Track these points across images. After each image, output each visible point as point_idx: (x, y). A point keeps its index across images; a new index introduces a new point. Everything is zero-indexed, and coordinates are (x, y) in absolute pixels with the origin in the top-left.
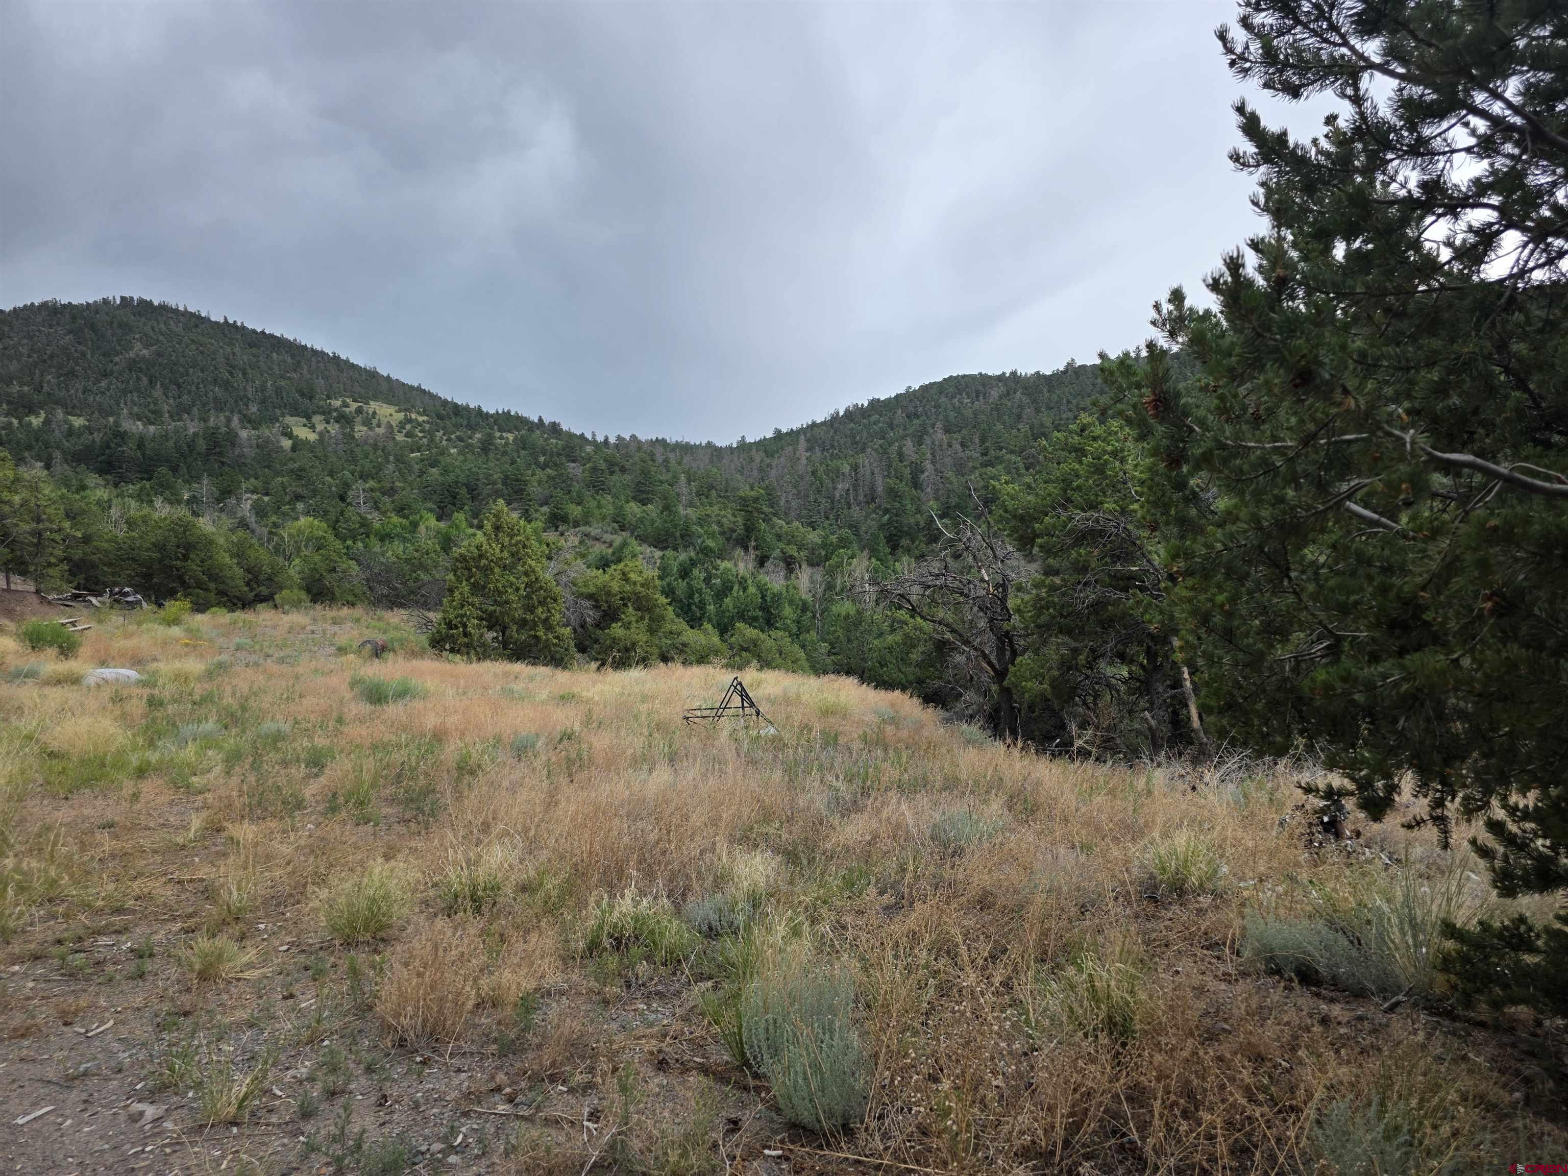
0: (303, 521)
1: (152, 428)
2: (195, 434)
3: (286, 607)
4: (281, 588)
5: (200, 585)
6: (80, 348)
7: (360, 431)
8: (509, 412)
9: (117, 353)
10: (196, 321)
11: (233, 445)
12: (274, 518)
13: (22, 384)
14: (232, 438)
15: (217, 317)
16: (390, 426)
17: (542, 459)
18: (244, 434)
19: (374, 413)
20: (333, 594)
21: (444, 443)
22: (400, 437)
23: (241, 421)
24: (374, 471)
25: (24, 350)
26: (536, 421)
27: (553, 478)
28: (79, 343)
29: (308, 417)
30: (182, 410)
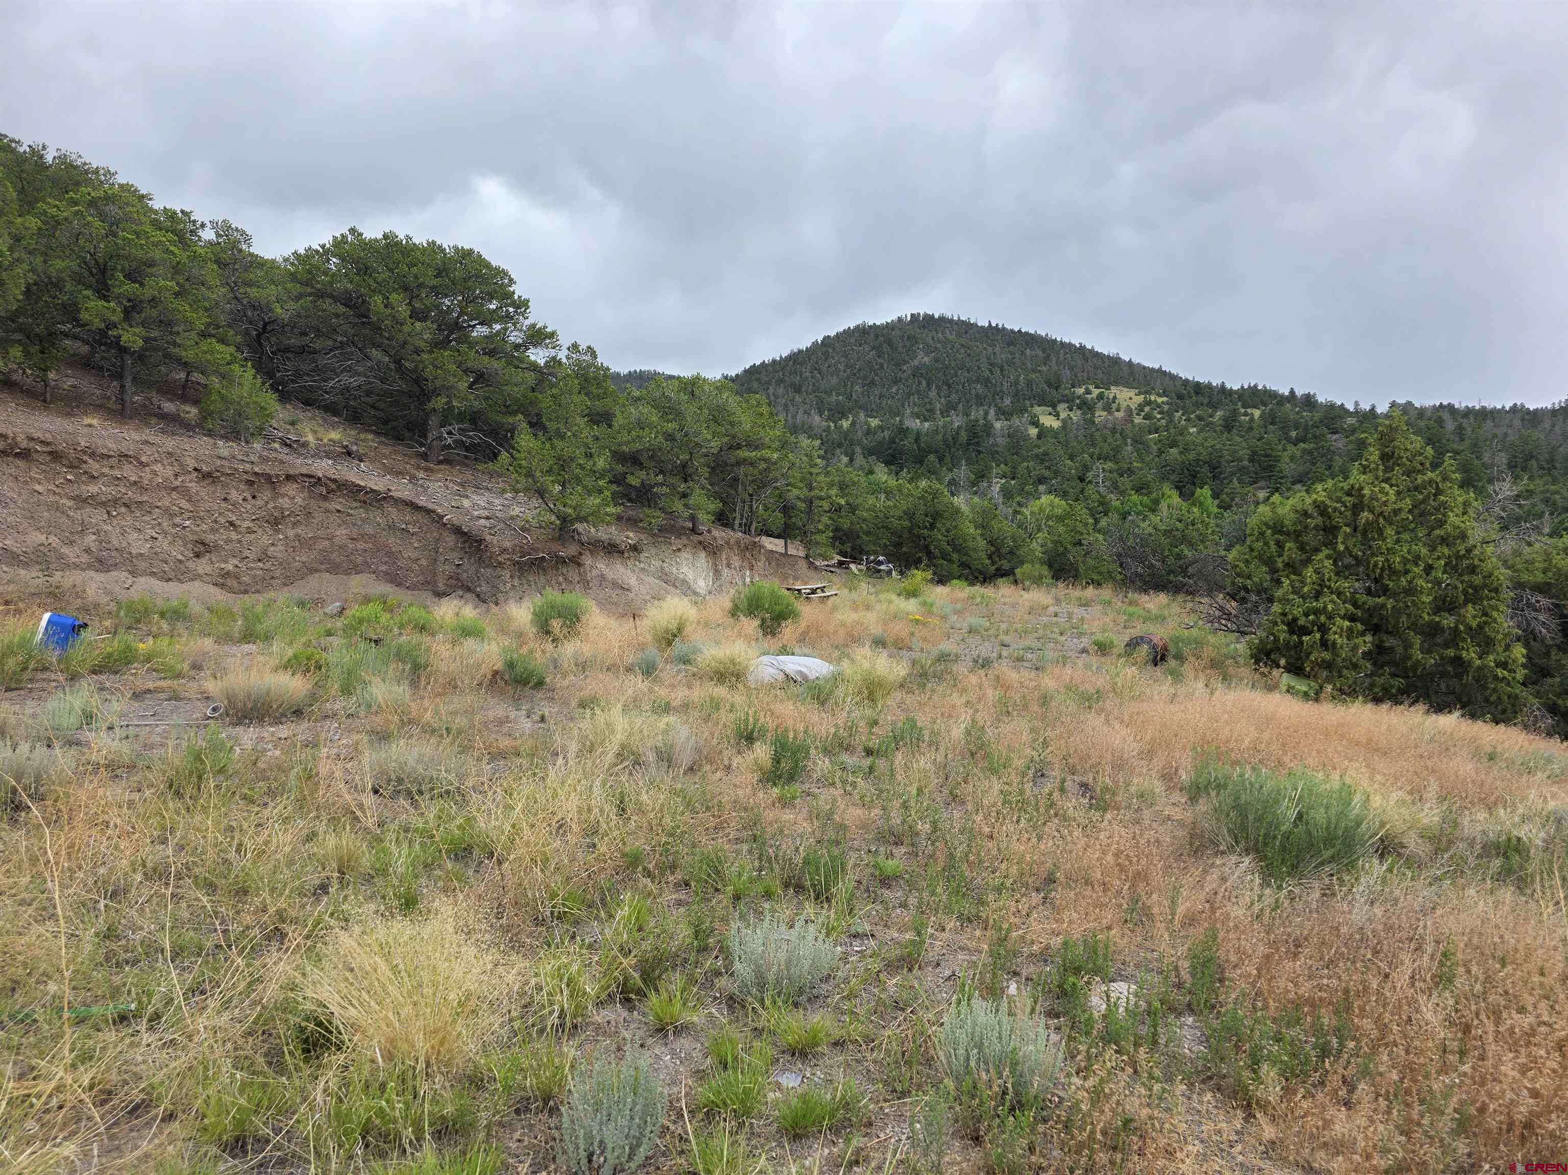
0: (1045, 499)
1: (927, 425)
2: (959, 427)
3: (1027, 583)
4: (1022, 563)
5: (945, 556)
6: (880, 360)
7: (1100, 415)
8: (1256, 386)
9: (905, 363)
10: (966, 327)
11: (988, 435)
12: (1019, 499)
13: (838, 395)
14: (988, 427)
15: (983, 323)
16: (1129, 409)
17: (1293, 434)
18: (998, 425)
19: (1115, 398)
20: (1077, 570)
21: (1183, 422)
22: (1138, 420)
23: (997, 414)
24: (1112, 453)
25: (841, 367)
26: (1287, 394)
27: (1310, 453)
28: (879, 357)
29: (1054, 406)
30: (950, 407)
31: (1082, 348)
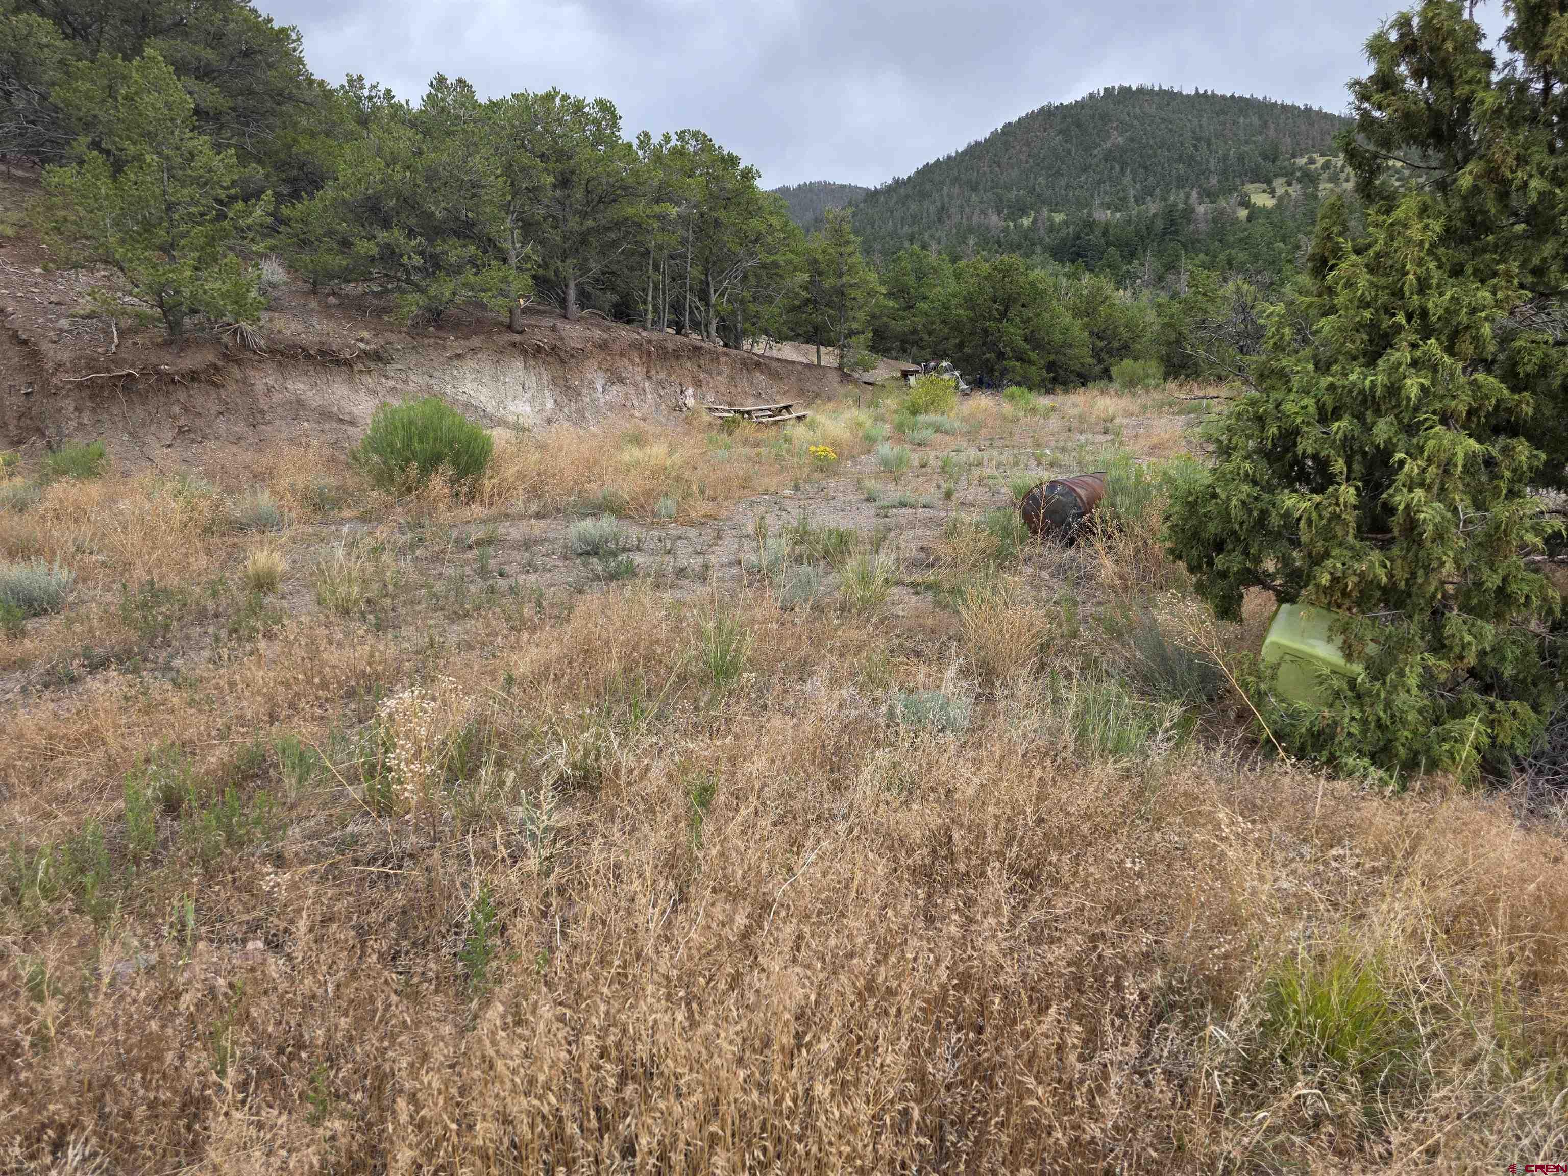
1: (1118, 215)
2: (1155, 215)
6: (1067, 146)
9: (1097, 145)
10: (1168, 97)
11: (1189, 221)
13: (1019, 189)
14: (1188, 213)
15: (1188, 90)
18: (1201, 209)
20: (1196, 364)
23: (1200, 196)
25: (1023, 158)
28: (1066, 142)
29: (1269, 182)
30: (1148, 192)
31: (1308, 110)
